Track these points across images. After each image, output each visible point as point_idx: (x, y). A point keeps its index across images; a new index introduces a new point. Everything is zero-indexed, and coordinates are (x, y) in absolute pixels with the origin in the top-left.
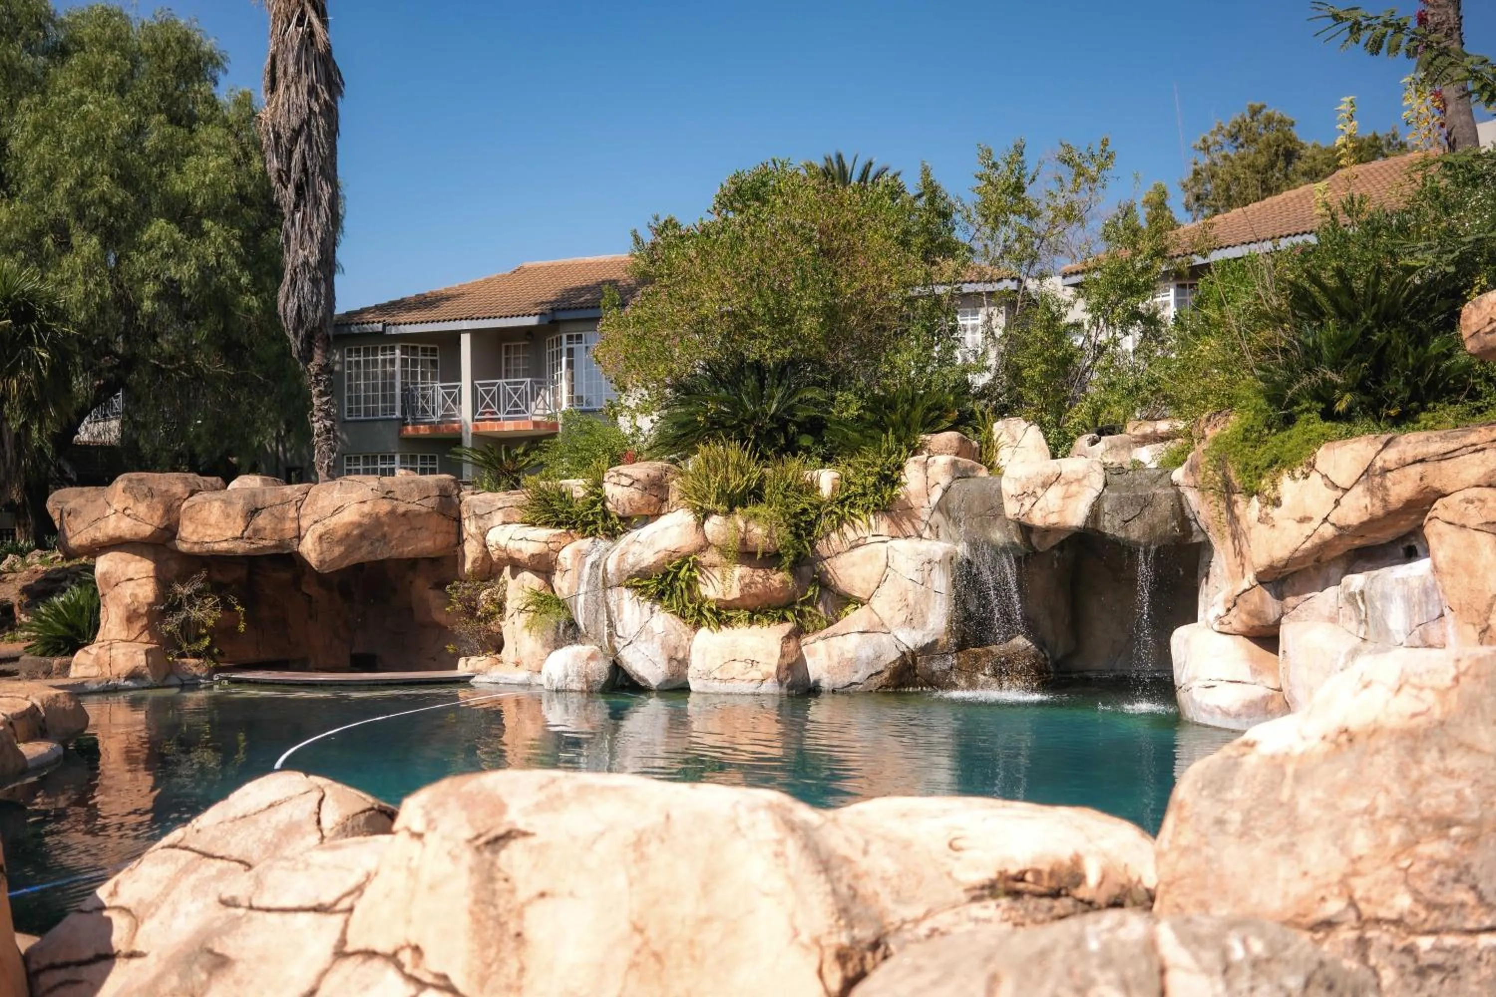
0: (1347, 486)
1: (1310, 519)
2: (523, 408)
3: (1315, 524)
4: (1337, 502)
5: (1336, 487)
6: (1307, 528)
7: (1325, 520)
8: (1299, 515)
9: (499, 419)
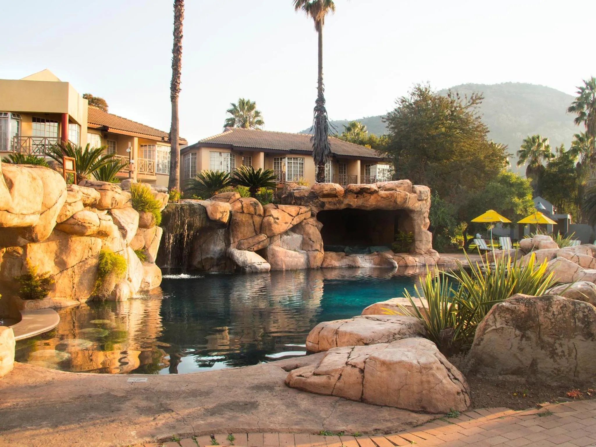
0: (295, 216)
1: (287, 223)
2: (144, 170)
3: (289, 224)
4: (293, 220)
5: (292, 216)
6: (287, 225)
7: (291, 223)
8: (285, 222)
9: (144, 174)
